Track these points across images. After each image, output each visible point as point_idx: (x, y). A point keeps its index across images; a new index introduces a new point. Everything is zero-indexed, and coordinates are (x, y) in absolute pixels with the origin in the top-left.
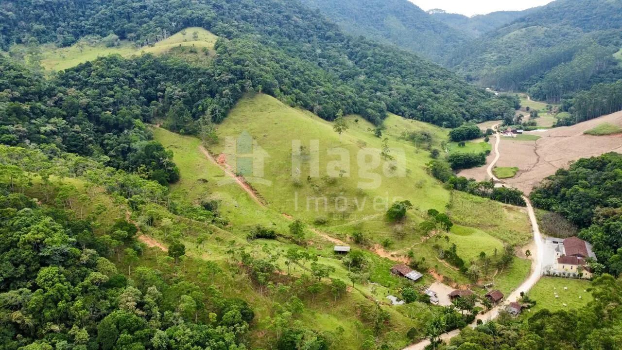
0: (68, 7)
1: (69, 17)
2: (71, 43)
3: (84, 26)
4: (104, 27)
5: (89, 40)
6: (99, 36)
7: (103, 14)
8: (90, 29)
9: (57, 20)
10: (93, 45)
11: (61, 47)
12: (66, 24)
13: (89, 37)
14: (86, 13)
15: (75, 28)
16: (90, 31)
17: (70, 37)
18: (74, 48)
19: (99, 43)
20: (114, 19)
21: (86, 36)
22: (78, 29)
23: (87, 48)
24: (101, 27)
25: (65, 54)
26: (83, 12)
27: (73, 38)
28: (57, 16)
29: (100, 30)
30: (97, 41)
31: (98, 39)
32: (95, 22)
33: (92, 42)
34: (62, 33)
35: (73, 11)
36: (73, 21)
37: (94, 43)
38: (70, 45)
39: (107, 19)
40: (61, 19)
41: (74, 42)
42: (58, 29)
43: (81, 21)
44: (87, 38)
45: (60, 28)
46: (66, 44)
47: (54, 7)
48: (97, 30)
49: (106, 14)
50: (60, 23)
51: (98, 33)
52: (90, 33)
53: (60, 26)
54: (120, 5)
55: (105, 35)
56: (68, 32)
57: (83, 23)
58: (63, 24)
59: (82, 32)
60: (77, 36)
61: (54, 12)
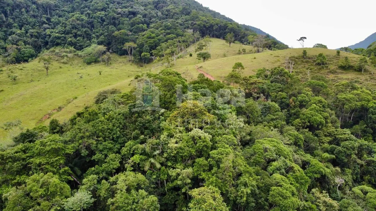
0: (27, 12)
1: (29, 24)
2: (29, 57)
3: (50, 36)
4: (80, 36)
5: (57, 54)
6: (72, 48)
7: (78, 20)
8: (59, 38)
9: (10, 26)
10: (65, 60)
11: (12, 62)
12: (23, 30)
13: (57, 50)
14: (52, 20)
15: (36, 37)
16: (59, 41)
17: (28, 50)
18: (34, 64)
19: (72, 59)
20: (93, 26)
21: (52, 49)
22: (40, 40)
23: (55, 64)
24: (76, 36)
25: (17, 74)
26: (48, 19)
27: (32, 51)
28: (11, 21)
29: (74, 40)
30: (70, 55)
31: (71, 52)
32: (67, 28)
33: (63, 57)
34: (15, 43)
35: (34, 16)
36: (33, 29)
37: (65, 58)
38: (26, 61)
39: (83, 26)
40: (16, 25)
41: (32, 56)
42: (10, 38)
43: (45, 29)
44: (54, 51)
45: (14, 36)
46: (21, 59)
47: (8, 9)
48: (70, 39)
49: (82, 20)
50: (14, 30)
51: (71, 44)
52: (58, 44)
53: (14, 33)
54: (99, 10)
55: (81, 48)
56: (25, 42)
57: (48, 32)
58: (19, 32)
59: (46, 43)
60: (38, 49)
61: (6, 16)
